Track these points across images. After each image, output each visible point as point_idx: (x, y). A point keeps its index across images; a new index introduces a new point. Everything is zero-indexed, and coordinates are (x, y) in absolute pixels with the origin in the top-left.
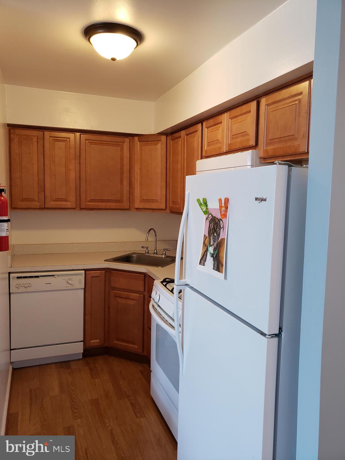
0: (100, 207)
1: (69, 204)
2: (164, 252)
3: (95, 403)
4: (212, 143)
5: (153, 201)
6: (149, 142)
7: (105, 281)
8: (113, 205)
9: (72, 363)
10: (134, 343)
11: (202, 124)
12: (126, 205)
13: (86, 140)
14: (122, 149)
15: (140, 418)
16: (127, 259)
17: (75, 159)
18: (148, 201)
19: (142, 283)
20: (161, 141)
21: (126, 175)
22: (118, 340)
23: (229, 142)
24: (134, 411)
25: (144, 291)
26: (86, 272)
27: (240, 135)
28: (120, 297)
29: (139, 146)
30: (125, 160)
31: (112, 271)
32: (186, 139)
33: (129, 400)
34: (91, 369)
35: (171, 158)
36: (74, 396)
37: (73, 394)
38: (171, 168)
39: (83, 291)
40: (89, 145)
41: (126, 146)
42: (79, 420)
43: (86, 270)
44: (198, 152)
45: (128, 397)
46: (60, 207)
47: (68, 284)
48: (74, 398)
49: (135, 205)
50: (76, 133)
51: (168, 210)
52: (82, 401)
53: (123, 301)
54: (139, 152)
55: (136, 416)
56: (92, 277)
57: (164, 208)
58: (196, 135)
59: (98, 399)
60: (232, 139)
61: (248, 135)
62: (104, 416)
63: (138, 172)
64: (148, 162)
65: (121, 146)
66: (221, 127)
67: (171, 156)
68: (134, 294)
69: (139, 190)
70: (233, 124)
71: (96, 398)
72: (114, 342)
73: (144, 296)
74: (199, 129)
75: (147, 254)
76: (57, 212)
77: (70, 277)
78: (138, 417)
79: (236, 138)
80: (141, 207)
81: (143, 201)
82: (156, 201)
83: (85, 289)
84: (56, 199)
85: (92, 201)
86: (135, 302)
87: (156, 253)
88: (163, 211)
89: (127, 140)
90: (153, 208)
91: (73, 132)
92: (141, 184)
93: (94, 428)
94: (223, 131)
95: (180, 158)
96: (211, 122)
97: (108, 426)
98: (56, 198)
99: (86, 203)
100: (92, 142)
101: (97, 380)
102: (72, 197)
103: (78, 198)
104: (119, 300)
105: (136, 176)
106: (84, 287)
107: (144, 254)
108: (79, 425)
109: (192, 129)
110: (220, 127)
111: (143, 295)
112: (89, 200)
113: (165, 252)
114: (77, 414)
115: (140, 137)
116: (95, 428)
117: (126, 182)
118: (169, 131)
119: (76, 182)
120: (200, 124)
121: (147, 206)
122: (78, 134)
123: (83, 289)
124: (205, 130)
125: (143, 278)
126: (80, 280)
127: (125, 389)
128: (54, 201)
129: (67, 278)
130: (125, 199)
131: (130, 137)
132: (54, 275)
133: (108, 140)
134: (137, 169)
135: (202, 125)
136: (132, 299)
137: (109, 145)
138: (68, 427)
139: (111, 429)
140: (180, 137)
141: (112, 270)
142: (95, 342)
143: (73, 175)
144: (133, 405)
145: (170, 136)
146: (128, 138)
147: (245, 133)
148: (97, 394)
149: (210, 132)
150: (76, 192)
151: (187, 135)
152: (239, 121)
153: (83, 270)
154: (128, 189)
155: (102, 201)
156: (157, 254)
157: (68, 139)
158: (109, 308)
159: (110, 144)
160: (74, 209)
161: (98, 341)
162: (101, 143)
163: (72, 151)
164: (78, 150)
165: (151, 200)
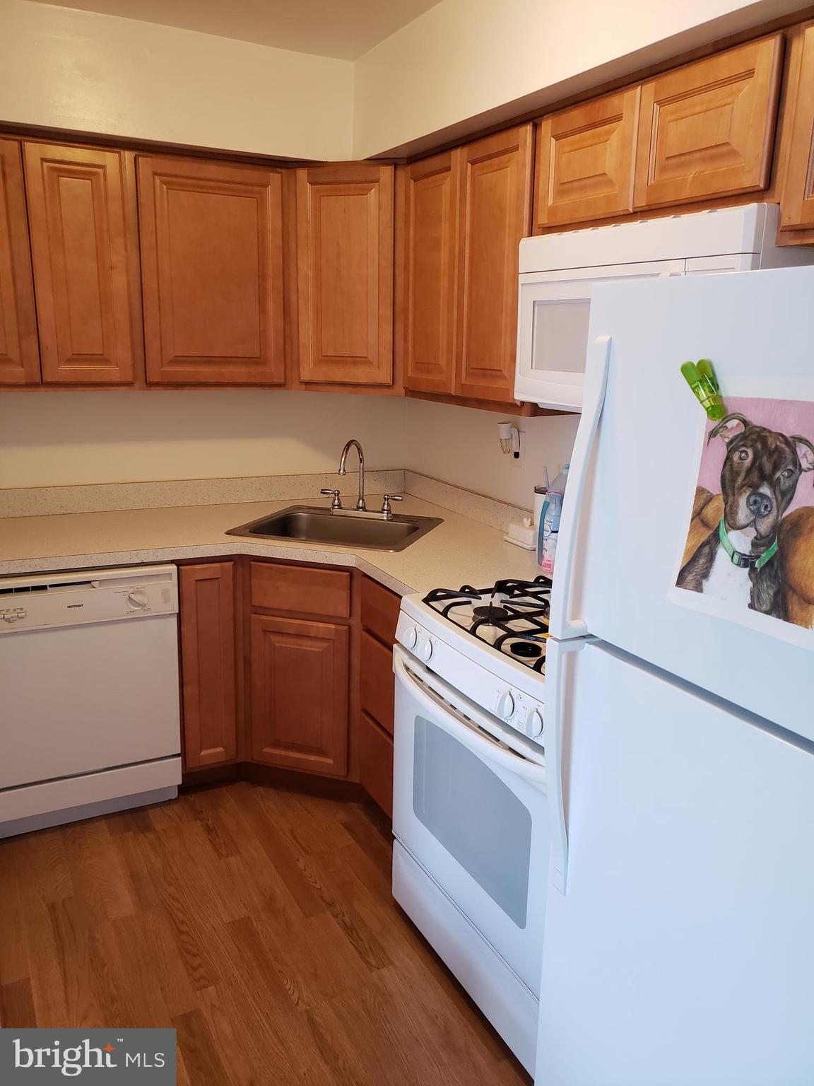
0: (202, 379)
1: (112, 372)
2: (384, 504)
3: (243, 930)
4: (576, 184)
5: (355, 360)
6: (342, 186)
7: (234, 589)
8: (239, 372)
9: (151, 812)
10: (321, 752)
11: (536, 127)
12: (274, 371)
13: (155, 174)
14: (261, 206)
15: (378, 969)
16: (282, 526)
17: (125, 235)
18: (339, 360)
19: (344, 594)
20: (377, 181)
21: (273, 283)
22: (277, 744)
23: (651, 182)
24: (356, 948)
25: (350, 615)
26: (181, 567)
27: (697, 155)
28: (283, 633)
29: (309, 195)
30: (270, 237)
31: (252, 563)
32: (469, 173)
33: (336, 916)
34: (209, 830)
35: (412, 234)
36: (180, 916)
37: (178, 909)
38: (411, 262)
39: (174, 621)
40: (165, 190)
41: (272, 196)
42: (211, 989)
43: (179, 563)
44: (519, 210)
45: (331, 905)
46: (86, 380)
47: (132, 604)
48: (182, 922)
49: (301, 370)
50: (122, 152)
51: (399, 388)
52: (205, 929)
53: (290, 643)
54: (309, 213)
55: (367, 963)
56: (197, 581)
57: (389, 381)
58: (509, 161)
59: (249, 918)
60: (664, 169)
61: (734, 153)
62: (280, 971)
63: (310, 274)
64: (338, 244)
65: (257, 196)
66: (616, 133)
67: (412, 228)
68: (321, 625)
69: (311, 327)
70: (670, 122)
71: (243, 917)
72: (265, 750)
73: (350, 628)
74: (526, 141)
75: (336, 511)
76: (79, 393)
77: (136, 585)
78: (372, 965)
79: (681, 166)
80: (321, 378)
81: (326, 360)
82: (364, 361)
83: (179, 616)
84: (75, 357)
85: (177, 360)
86: (325, 645)
87: (361, 508)
88: (386, 391)
89: (275, 178)
90: (354, 381)
91: (116, 147)
92: (318, 312)
93: (259, 1011)
94: (625, 144)
95: (444, 231)
96: (576, 116)
97: (295, 1001)
98: (73, 354)
99: (162, 367)
100: (172, 182)
101: (232, 860)
102: (122, 352)
103: (140, 352)
104: (278, 641)
105: (301, 287)
106: (177, 612)
107: (329, 510)
108: (213, 1006)
109: (495, 143)
110: (610, 132)
111: (347, 627)
112: (171, 357)
113: (388, 504)
114: (201, 971)
115: (312, 170)
116: (261, 1011)
117: (272, 306)
118: (404, 154)
119: (130, 305)
120: (529, 128)
121: (339, 374)
122: (128, 156)
123: (176, 615)
124: (550, 146)
125: (347, 581)
126: (165, 593)
127: (316, 883)
128: (70, 361)
129: (127, 587)
130: (271, 353)
131: (284, 171)
132: (90, 582)
133: (221, 178)
134: (305, 266)
135: (533, 129)
136: (315, 638)
137: (223, 193)
138: (185, 1014)
139: (307, 1012)
140: (448, 169)
141: (255, 561)
142: (212, 754)
143: (120, 282)
144: (349, 929)
145: (409, 168)
146: (279, 173)
147: (725, 149)
148: (244, 904)
149: (568, 149)
150: (132, 336)
151: (473, 163)
152: (698, 109)
153: (172, 562)
154: (280, 324)
155: (209, 360)
156: (366, 511)
157: (101, 171)
158: (247, 661)
159: (224, 189)
160: (129, 384)
161: (221, 749)
162: (199, 186)
163: (114, 208)
164: (131, 206)
165: (349, 359)
